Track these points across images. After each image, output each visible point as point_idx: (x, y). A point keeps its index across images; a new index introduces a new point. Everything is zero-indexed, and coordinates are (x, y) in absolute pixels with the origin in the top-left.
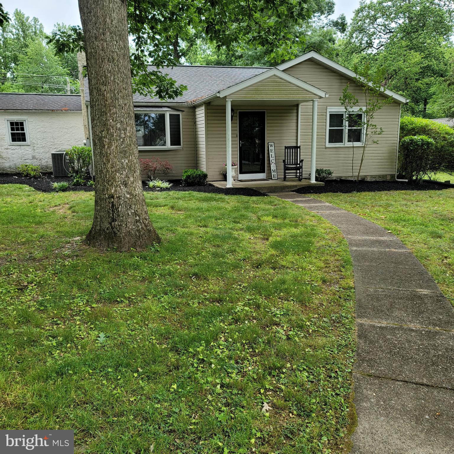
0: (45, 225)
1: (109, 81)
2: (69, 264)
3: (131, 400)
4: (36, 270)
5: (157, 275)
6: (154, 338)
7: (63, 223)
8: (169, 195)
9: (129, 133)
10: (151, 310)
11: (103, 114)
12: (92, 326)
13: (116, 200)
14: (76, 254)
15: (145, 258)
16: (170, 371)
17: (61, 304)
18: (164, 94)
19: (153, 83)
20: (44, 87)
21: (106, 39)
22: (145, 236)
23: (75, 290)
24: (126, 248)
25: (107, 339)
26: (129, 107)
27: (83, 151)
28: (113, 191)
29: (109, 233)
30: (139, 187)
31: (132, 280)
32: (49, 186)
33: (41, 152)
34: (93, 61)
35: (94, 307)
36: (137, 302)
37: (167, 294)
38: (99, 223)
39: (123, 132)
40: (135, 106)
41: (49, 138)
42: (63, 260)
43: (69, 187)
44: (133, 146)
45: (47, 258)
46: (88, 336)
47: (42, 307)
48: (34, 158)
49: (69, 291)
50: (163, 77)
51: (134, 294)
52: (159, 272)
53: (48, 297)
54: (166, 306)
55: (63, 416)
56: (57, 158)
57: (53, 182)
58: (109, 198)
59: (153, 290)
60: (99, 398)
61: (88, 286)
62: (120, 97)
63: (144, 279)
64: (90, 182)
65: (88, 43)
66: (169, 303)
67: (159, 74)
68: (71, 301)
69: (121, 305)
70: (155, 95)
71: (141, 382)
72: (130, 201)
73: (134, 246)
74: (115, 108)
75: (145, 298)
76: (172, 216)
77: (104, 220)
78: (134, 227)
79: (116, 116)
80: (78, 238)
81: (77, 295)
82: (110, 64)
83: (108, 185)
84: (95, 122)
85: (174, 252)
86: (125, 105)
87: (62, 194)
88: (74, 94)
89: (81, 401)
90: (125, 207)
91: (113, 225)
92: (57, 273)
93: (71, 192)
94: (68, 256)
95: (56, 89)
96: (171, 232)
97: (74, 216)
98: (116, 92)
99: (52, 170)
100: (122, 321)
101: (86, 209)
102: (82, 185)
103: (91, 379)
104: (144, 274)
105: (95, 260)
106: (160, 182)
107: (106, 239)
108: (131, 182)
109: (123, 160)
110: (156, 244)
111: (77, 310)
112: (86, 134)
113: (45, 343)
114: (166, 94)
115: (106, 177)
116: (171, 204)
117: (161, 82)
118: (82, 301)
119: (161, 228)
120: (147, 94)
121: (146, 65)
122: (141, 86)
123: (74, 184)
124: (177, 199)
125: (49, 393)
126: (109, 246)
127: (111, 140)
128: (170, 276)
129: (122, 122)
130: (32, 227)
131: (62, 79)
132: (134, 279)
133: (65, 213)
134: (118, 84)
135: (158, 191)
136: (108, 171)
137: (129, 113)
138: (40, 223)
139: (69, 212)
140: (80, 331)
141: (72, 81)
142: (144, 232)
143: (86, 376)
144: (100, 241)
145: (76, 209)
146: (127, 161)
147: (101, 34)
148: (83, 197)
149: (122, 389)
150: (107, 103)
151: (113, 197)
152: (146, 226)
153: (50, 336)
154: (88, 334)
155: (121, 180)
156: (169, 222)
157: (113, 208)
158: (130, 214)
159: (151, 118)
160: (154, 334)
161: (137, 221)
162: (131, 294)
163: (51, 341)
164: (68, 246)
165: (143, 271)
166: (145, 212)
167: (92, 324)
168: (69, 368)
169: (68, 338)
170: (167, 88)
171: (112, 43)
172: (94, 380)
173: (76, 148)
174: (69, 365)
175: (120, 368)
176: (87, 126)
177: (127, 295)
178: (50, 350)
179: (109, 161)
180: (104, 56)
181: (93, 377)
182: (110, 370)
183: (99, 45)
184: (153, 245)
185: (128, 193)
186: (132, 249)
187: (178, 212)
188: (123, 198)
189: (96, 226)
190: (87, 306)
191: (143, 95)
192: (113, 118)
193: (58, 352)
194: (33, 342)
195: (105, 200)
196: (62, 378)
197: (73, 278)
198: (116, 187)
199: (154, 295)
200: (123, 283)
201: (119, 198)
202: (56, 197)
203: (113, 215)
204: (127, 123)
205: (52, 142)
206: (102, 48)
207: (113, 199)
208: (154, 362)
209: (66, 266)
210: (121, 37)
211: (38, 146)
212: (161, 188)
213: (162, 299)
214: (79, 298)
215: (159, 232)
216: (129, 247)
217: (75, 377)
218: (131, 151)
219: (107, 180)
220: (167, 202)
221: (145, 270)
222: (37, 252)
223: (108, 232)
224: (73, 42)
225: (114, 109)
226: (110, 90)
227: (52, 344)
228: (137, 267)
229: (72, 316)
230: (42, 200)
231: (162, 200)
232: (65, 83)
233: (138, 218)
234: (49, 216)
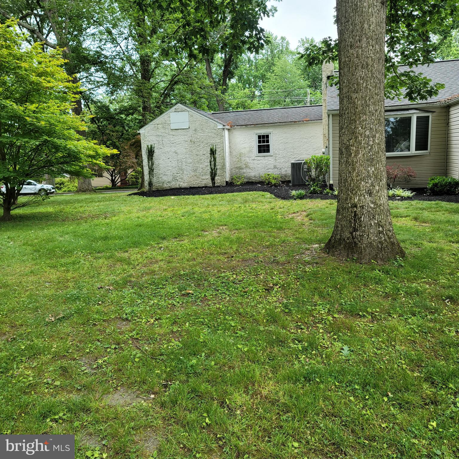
0: (285, 231)
1: (361, 88)
2: (310, 271)
3: (383, 426)
4: (279, 274)
5: (401, 292)
6: (403, 362)
7: (301, 230)
8: (412, 205)
9: (378, 140)
10: (397, 330)
11: (352, 122)
12: (335, 337)
13: (359, 209)
14: (315, 261)
15: (387, 273)
16: (426, 404)
17: (305, 309)
18: (416, 95)
19: (404, 84)
20: (286, 101)
21: (362, 45)
22: (388, 249)
23: (316, 297)
24: (366, 260)
25: (351, 353)
26: (380, 113)
27: (322, 160)
28: (356, 200)
29: (349, 243)
30: (384, 196)
31: (374, 295)
32: (288, 194)
33: (282, 161)
34: (346, 70)
35: (335, 317)
36: (381, 319)
37: (415, 316)
38: (339, 232)
39: (372, 139)
40: (386, 111)
41: (290, 148)
42: (304, 266)
43: (306, 195)
44: (381, 153)
45: (289, 263)
46: (331, 347)
47: (287, 310)
48: (275, 167)
49: (310, 297)
50: (416, 77)
51: (377, 310)
52: (404, 289)
53: (292, 301)
54: (415, 329)
55: (313, 423)
56: (296, 167)
57: (291, 190)
58: (352, 207)
59: (398, 309)
60: (348, 414)
61: (328, 295)
62: (371, 104)
63: (387, 296)
64: (326, 190)
65: (342, 53)
66: (419, 326)
67: (412, 74)
68: (313, 308)
69: (363, 320)
70: (404, 98)
71: (392, 409)
72: (373, 211)
73: (375, 259)
74: (366, 115)
75: (390, 316)
76: (416, 228)
77: (345, 229)
78: (376, 238)
79: (366, 124)
80: (317, 245)
81: (318, 302)
82: (363, 70)
83: (352, 194)
84: (344, 130)
85: (421, 269)
86: (376, 111)
87: (299, 202)
88: (313, 105)
89: (329, 412)
90: (368, 217)
91: (354, 235)
92: (299, 278)
93: (308, 200)
94: (309, 263)
95: (296, 101)
96: (415, 246)
97: (311, 223)
98: (367, 98)
99: (290, 179)
100: (366, 337)
101: (322, 217)
102: (318, 193)
103: (338, 391)
104: (387, 290)
105: (335, 270)
106: (401, 190)
107: (346, 249)
108: (376, 191)
109: (369, 169)
110: (399, 258)
111: (319, 318)
112: (324, 143)
113: (292, 345)
114: (417, 96)
115: (351, 186)
116: (414, 215)
117: (412, 82)
118: (324, 309)
119: (403, 241)
120: (394, 97)
121: (396, 66)
122: (389, 89)
123: (311, 192)
124: (421, 209)
125: (299, 396)
126: (348, 256)
127: (358, 148)
128: (418, 295)
129: (371, 129)
130: (275, 232)
131: (302, 91)
132: (376, 294)
133: (303, 220)
134: (370, 90)
135: (398, 200)
136: (353, 179)
137: (380, 120)
138: (280, 229)
139: (306, 219)
140: (324, 339)
141: (312, 92)
142: (387, 244)
143: (333, 387)
144: (340, 250)
145: (313, 216)
146: (373, 169)
147: (357, 42)
148: (319, 205)
149: (372, 411)
150: (357, 110)
151: (356, 206)
152: (389, 238)
153: (295, 339)
154: (331, 343)
155: (365, 190)
156: (413, 234)
157: (356, 217)
158: (373, 224)
159: (390, 122)
160: (402, 357)
161: (380, 232)
162: (374, 310)
163: (297, 344)
164: (308, 252)
165: (386, 286)
166: (389, 223)
167: (335, 334)
168: (316, 376)
169: (313, 345)
170: (420, 89)
171: (367, 49)
172: (340, 393)
173: (315, 157)
174: (315, 372)
175: (368, 387)
176: (327, 135)
177: (369, 310)
178: (296, 353)
179: (355, 170)
180: (358, 63)
181: (340, 390)
182: (357, 387)
183: (354, 52)
184: (396, 259)
185: (372, 203)
186: (372, 261)
187: (424, 224)
188: (366, 208)
189: (336, 235)
190: (329, 315)
191: (390, 98)
192: (363, 125)
193: (304, 356)
194: (281, 342)
195: (348, 209)
196: (310, 384)
197: (314, 284)
198: (360, 196)
199: (400, 314)
200: (364, 297)
201: (362, 207)
202: (294, 204)
203: (355, 225)
204: (376, 130)
205: (292, 152)
206: (357, 55)
207: (356, 208)
208: (407, 390)
209: (306, 272)
210: (378, 41)
211: (280, 156)
212: (402, 197)
213: (410, 320)
214: (321, 306)
215: (402, 245)
216: (370, 260)
217: (322, 386)
218: (379, 159)
219: (351, 189)
220: (409, 213)
221: (388, 285)
222: (279, 257)
223: (348, 241)
224: (323, 54)
225: (364, 116)
226: (362, 97)
227: (298, 347)
228: (379, 282)
229: (315, 323)
230: (282, 207)
231: (403, 210)
232: (305, 94)
233: (381, 229)
234: (287, 222)
